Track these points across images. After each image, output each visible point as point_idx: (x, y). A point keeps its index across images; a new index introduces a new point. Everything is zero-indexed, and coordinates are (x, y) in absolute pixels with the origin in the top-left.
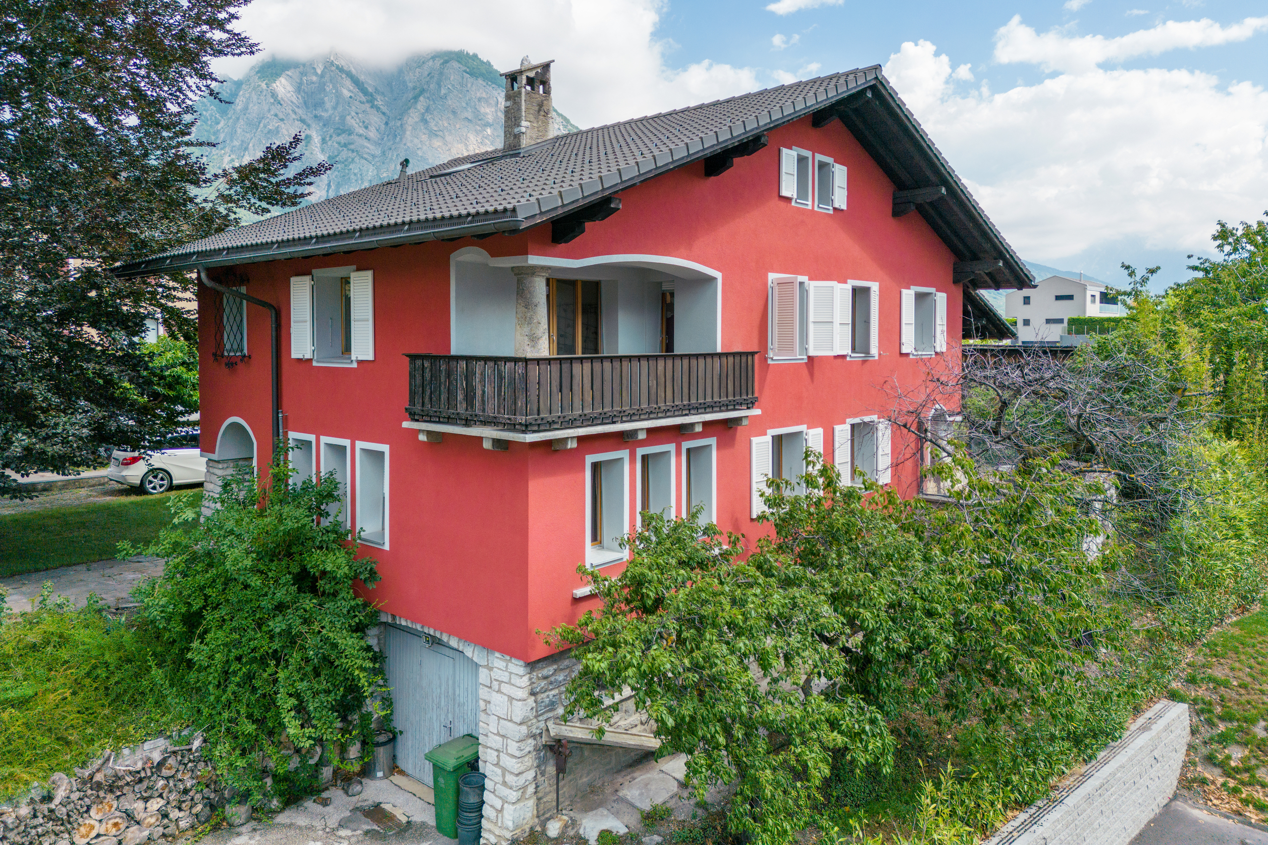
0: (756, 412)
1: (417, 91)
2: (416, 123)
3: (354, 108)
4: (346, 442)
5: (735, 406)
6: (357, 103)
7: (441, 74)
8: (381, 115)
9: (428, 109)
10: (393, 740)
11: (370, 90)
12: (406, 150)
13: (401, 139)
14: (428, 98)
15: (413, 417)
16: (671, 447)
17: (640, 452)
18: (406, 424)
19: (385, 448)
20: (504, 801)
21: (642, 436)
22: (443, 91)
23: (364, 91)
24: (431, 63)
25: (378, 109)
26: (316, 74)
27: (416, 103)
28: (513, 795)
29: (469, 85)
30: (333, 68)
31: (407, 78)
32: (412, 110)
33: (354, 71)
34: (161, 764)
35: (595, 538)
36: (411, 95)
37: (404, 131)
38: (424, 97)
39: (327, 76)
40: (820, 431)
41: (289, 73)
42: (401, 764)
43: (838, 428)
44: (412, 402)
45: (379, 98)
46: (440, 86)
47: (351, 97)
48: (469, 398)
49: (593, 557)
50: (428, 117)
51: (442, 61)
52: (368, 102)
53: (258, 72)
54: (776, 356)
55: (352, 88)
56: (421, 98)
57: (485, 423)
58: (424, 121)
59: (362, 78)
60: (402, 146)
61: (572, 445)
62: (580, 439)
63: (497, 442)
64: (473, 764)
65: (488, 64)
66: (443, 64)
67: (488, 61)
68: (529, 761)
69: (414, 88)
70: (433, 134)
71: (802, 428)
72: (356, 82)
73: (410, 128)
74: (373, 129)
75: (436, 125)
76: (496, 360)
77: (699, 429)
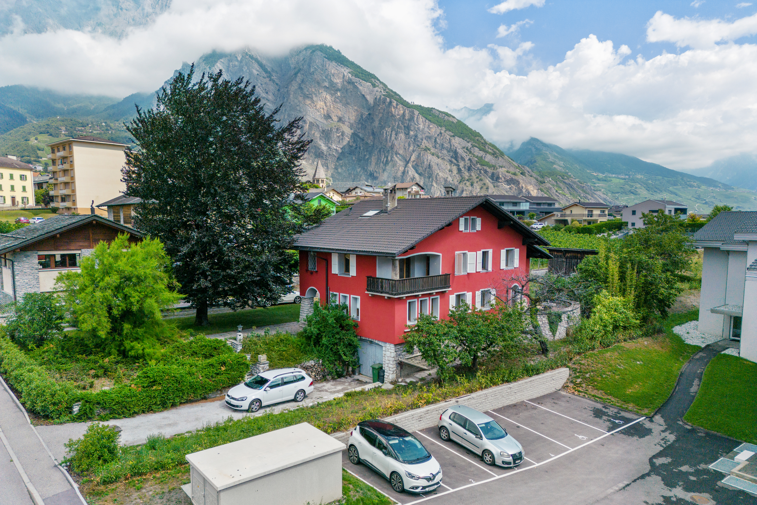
0: (450, 289)
1: (296, 70)
2: (296, 89)
3: (260, 81)
4: (348, 295)
5: (444, 288)
6: (261, 78)
7: (311, 59)
8: (276, 85)
9: (303, 81)
10: (359, 367)
11: (269, 69)
12: (290, 107)
13: (287, 100)
14: (303, 74)
15: (368, 291)
16: (428, 298)
17: (420, 299)
18: (366, 292)
19: (359, 297)
20: (389, 374)
21: (420, 296)
22: (312, 70)
23: (266, 71)
24: (304, 52)
25: (274, 81)
26: (237, 61)
27: (296, 77)
28: (392, 372)
29: (327, 66)
30: (247, 57)
31: (290, 62)
32: (293, 82)
33: (259, 58)
34: (315, 365)
35: (409, 319)
36: (293, 73)
37: (289, 95)
38: (301, 74)
39: (244, 62)
40: (471, 293)
41: (222, 60)
42: (361, 373)
43: (477, 292)
44: (368, 287)
45: (274, 74)
46: (310, 67)
47: (258, 74)
48: (382, 287)
49: (409, 323)
50: (303, 86)
51: (311, 51)
52: (267, 77)
53: (204, 60)
54: (456, 274)
55: (258, 69)
56: (299, 75)
57: (386, 293)
58: (301, 88)
59: (264, 62)
60: (288, 104)
61: (405, 298)
62: (406, 297)
63: (388, 297)
64: (381, 368)
65: (339, 52)
66: (311, 53)
67: (338, 50)
68: (395, 366)
69: (295, 68)
70: (307, 97)
71: (465, 292)
72: (261, 65)
73: (292, 93)
74: (270, 94)
75: (308, 91)
76: (388, 280)
77: (434, 294)
